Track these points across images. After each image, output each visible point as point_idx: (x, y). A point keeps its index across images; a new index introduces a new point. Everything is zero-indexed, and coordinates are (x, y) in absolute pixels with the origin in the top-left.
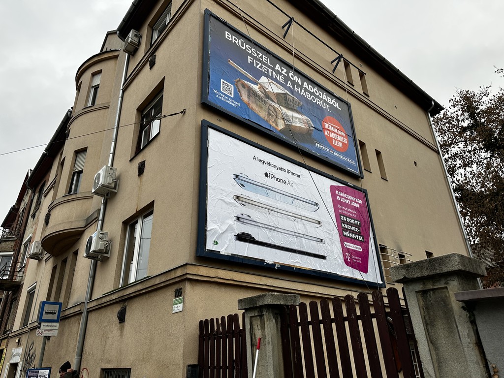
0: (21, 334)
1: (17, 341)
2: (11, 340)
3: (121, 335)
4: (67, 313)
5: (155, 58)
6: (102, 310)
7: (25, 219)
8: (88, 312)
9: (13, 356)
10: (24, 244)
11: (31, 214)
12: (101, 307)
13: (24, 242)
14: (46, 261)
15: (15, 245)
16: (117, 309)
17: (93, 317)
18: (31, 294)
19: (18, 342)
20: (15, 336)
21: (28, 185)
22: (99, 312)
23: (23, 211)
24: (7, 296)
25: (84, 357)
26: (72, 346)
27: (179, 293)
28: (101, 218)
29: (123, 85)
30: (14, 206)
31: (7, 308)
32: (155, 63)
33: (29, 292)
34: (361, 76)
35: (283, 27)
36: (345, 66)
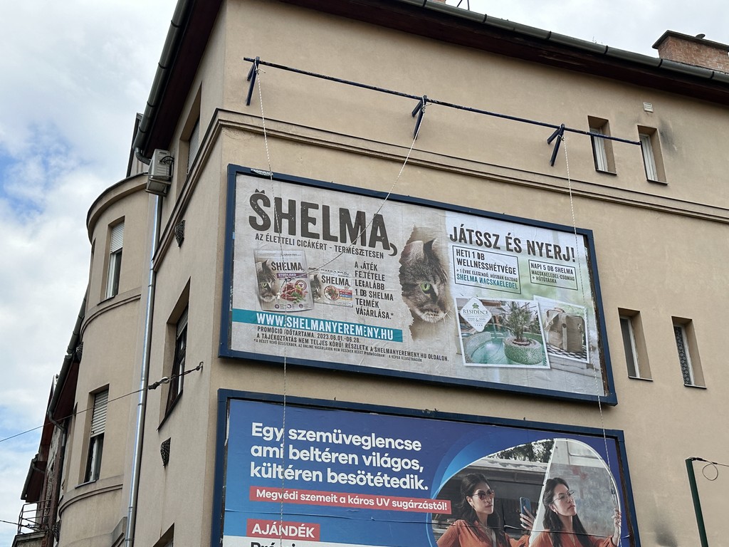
5: (183, 228)
21: (53, 418)
23: (52, 469)
28: (129, 536)
29: (154, 259)
30: (37, 456)
32: (183, 238)
34: (647, 134)
35: (414, 114)
36: (598, 126)
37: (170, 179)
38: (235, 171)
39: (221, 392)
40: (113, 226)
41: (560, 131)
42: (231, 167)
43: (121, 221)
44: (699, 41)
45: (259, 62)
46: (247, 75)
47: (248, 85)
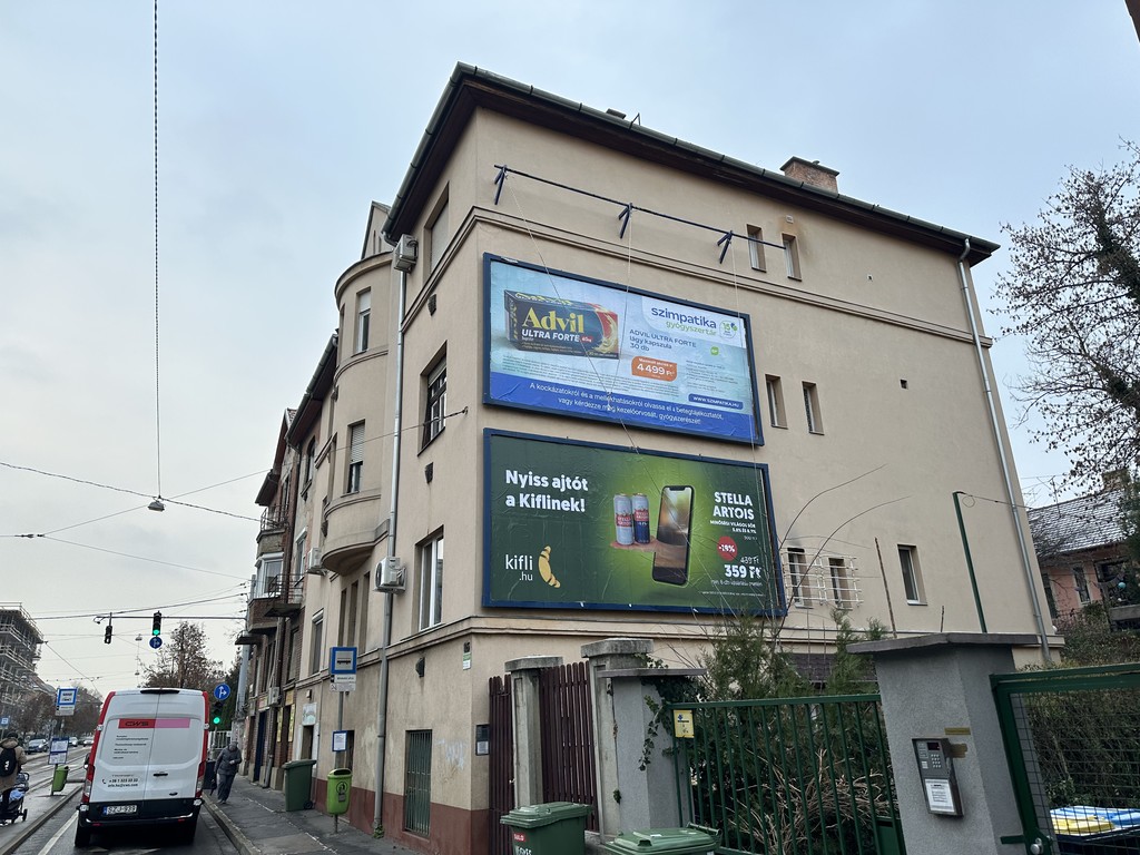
0: (311, 685)
1: (308, 694)
2: (300, 693)
3: (422, 692)
4: (364, 660)
5: (435, 300)
6: (402, 659)
7: (292, 496)
8: (388, 661)
9: (305, 714)
10: (298, 542)
11: (300, 491)
12: (400, 656)
13: (296, 539)
14: (332, 579)
15: (284, 541)
16: (416, 659)
17: (394, 666)
18: (318, 625)
19: (310, 696)
20: (304, 687)
21: (289, 440)
22: (399, 660)
23: (287, 481)
24: (284, 624)
25: (389, 716)
26: (374, 704)
27: (467, 648)
28: (391, 532)
29: (402, 324)
30: (272, 470)
31: (287, 643)
32: (435, 308)
33: (314, 622)
34: (789, 240)
35: (620, 217)
36: (754, 232)
37: (415, 259)
38: (489, 259)
39: (486, 430)
40: (360, 294)
41: (729, 236)
42: (485, 254)
43: (368, 290)
44: (815, 166)
45: (506, 169)
46: (494, 179)
47: (497, 188)
